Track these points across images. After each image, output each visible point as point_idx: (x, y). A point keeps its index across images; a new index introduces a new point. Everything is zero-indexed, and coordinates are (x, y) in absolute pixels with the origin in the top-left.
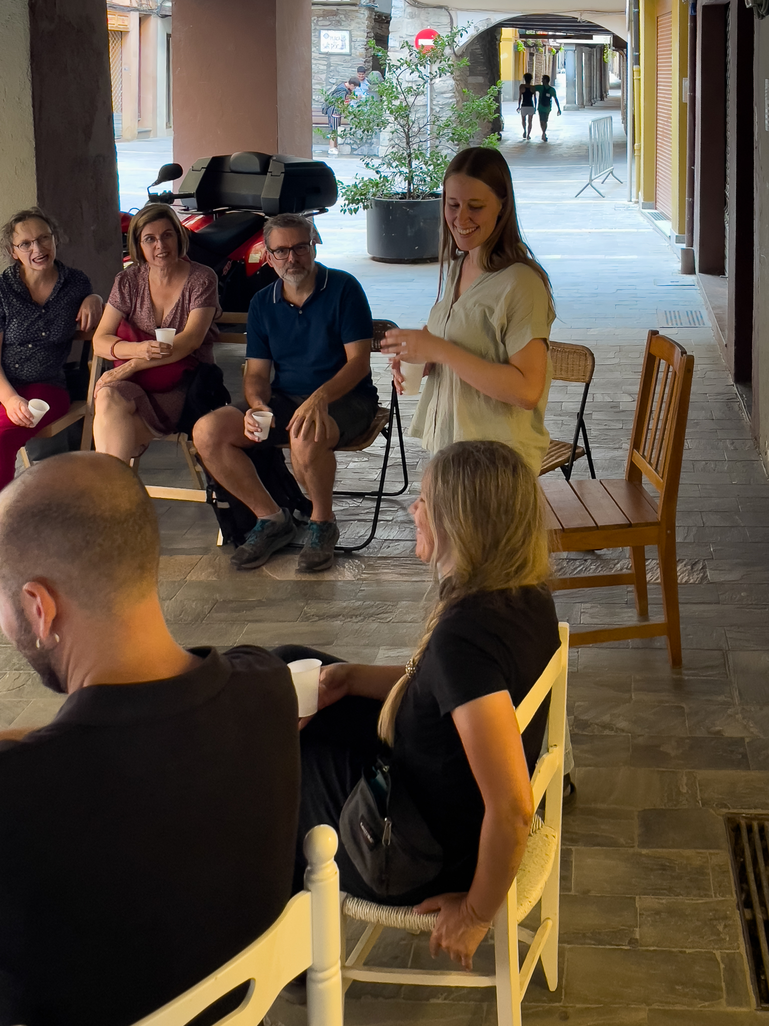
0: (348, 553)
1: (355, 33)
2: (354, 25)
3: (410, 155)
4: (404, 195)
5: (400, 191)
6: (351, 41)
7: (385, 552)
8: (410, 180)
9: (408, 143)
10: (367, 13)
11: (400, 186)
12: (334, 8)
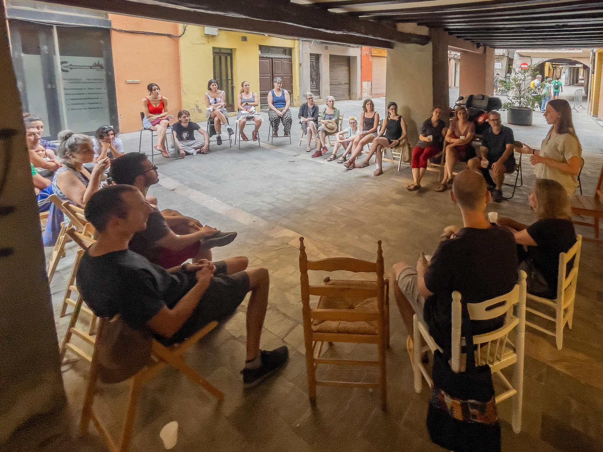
0: (506, 199)
1: (503, 63)
2: (503, 61)
3: (520, 97)
4: (518, 107)
5: (517, 106)
6: (502, 65)
7: (516, 201)
8: (520, 103)
9: (520, 94)
10: (507, 58)
11: (517, 105)
12: (498, 57)
